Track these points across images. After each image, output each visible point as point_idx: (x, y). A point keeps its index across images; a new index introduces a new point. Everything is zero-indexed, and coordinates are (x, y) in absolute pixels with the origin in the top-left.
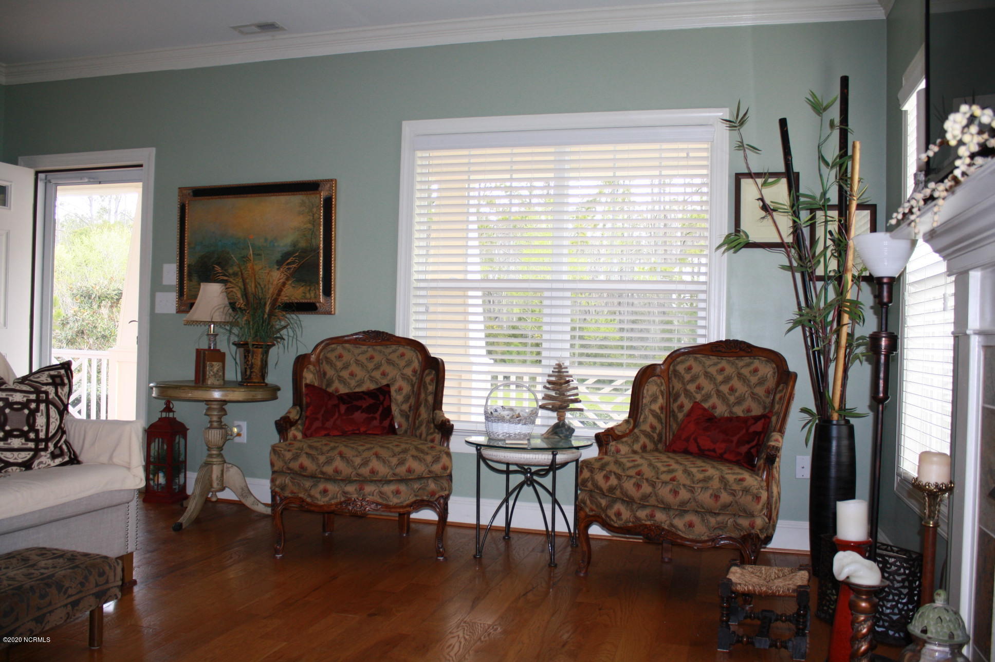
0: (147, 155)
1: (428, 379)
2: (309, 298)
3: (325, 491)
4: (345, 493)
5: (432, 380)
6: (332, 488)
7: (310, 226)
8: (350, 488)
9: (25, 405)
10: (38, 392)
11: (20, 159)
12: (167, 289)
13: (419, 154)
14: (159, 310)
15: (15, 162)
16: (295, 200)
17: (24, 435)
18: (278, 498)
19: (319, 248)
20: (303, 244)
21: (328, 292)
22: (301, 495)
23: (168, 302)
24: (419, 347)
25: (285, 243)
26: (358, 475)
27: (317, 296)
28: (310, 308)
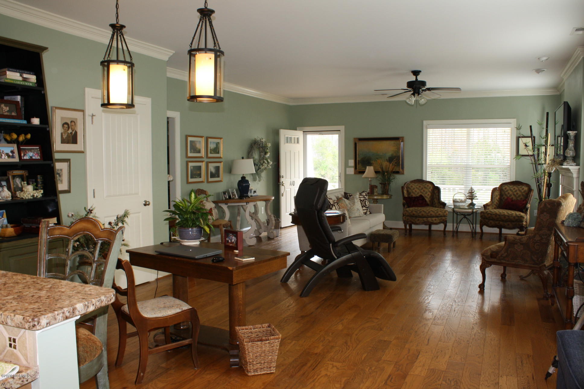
0: (342, 128)
1: (436, 192)
2: (397, 170)
3: (418, 220)
4: (423, 220)
5: (437, 192)
6: (420, 219)
7: (397, 150)
8: (425, 219)
9: (364, 200)
10: (364, 197)
11: (298, 128)
12: (350, 167)
13: (428, 130)
14: (347, 173)
15: (296, 130)
16: (392, 142)
17: (365, 207)
18: (406, 222)
19: (400, 156)
20: (395, 155)
21: (403, 168)
22: (412, 221)
23: (351, 171)
24: (431, 183)
25: (389, 154)
26: (427, 215)
27: (399, 169)
28: (398, 173)
